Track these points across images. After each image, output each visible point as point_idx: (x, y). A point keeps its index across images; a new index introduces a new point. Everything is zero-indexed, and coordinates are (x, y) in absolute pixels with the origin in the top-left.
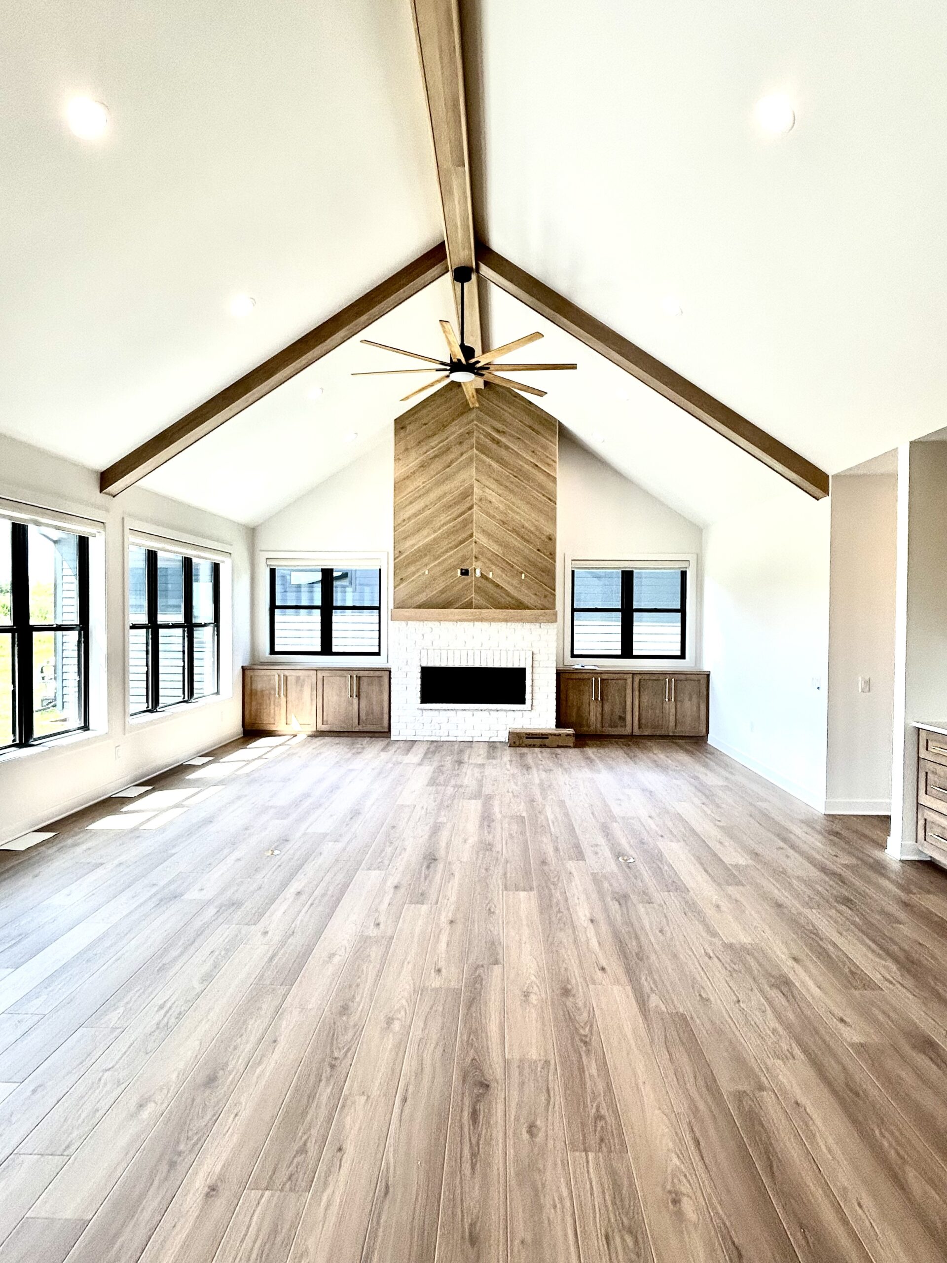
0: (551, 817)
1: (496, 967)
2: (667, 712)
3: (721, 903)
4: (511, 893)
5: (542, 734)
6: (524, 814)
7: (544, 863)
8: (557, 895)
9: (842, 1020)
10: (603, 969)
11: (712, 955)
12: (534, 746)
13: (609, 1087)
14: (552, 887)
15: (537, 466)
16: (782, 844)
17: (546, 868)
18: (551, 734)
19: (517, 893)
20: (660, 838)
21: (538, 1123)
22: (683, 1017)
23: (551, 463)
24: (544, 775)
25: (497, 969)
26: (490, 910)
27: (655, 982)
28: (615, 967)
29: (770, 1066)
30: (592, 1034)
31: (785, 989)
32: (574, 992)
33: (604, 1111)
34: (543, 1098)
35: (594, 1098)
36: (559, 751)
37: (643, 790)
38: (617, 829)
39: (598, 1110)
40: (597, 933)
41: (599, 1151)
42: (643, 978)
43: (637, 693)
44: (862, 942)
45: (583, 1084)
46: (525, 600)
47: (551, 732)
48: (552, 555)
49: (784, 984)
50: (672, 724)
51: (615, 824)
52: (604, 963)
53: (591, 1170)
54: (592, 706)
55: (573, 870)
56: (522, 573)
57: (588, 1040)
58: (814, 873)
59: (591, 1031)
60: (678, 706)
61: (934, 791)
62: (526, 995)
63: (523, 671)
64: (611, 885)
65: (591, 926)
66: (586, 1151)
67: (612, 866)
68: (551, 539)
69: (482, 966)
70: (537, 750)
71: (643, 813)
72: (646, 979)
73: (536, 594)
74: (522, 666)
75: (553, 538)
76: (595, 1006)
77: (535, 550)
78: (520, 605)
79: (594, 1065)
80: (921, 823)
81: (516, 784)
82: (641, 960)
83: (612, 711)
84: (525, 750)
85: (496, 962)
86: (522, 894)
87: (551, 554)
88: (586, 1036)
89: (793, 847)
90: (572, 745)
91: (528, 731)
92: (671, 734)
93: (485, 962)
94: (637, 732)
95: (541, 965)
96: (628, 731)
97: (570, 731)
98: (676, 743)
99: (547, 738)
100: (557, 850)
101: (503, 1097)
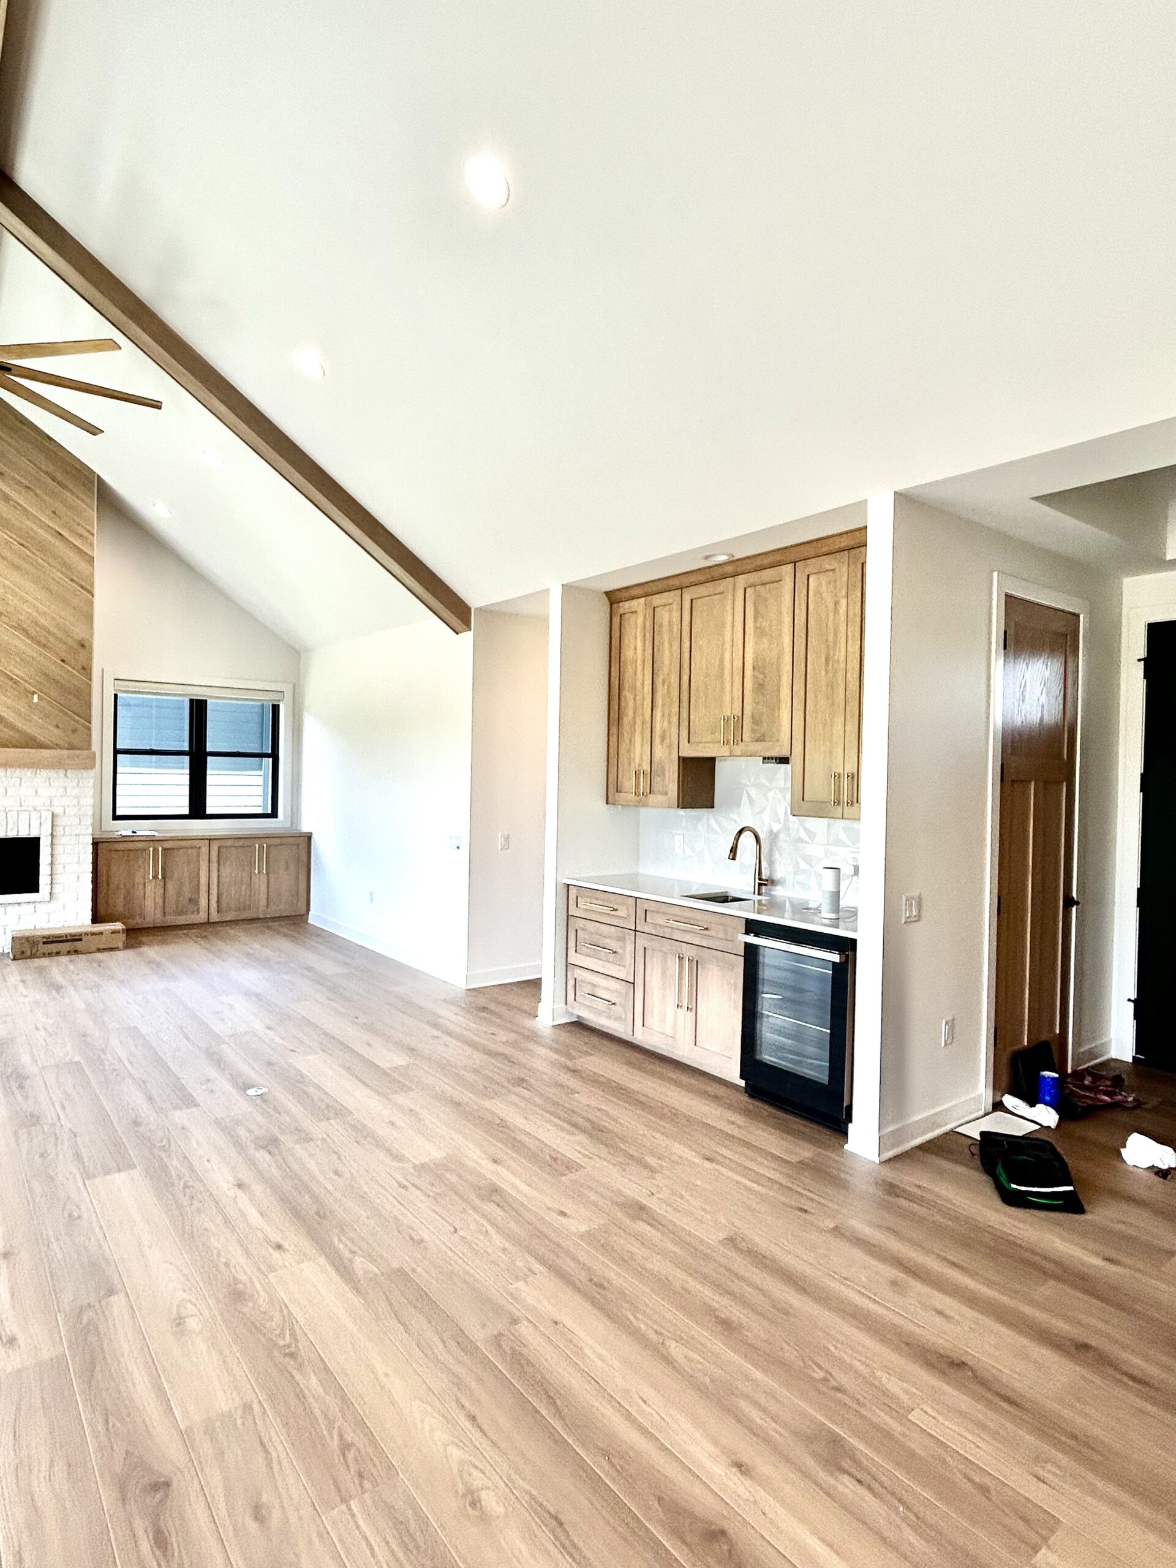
0: (122, 1053)
1: (113, 1299)
2: (257, 887)
3: (393, 1118)
4: (97, 1181)
5: (71, 935)
6: (77, 1059)
7: (136, 1123)
8: (175, 1163)
9: (563, 1214)
10: (279, 1247)
11: (405, 1183)
12: (58, 954)
13: (344, 1400)
14: (163, 1154)
15: (60, 534)
16: (436, 1033)
17: (142, 1129)
18: (86, 934)
19: (108, 1177)
20: (292, 1053)
21: (264, 1498)
22: (401, 1271)
23: (86, 534)
24: (89, 995)
25: (117, 1302)
26: (70, 1215)
27: (352, 1240)
28: (294, 1239)
29: (514, 1292)
30: (297, 1340)
31: (497, 1199)
32: (249, 1291)
33: (349, 1437)
34: (260, 1458)
35: (330, 1424)
36: (100, 956)
37: (246, 994)
38: (228, 1052)
39: (341, 1436)
40: (252, 1200)
41: (363, 1493)
42: (336, 1240)
43: (214, 865)
44: (549, 1122)
45: (309, 1413)
46: (41, 736)
47: (83, 930)
48: (86, 670)
49: (493, 1193)
50: (263, 902)
51: (224, 1047)
52: (276, 1237)
53: (361, 1522)
54: (149, 888)
55: (187, 1124)
56: (34, 693)
57: (293, 1349)
58: (478, 1058)
59: (293, 1335)
60: (272, 881)
61: (584, 949)
62: (179, 1322)
63: (36, 841)
64: (250, 1131)
65: (239, 1193)
66: (344, 1500)
67: (241, 1106)
68: (84, 646)
69: (89, 1305)
70: (64, 959)
71: (258, 1026)
72: (340, 1240)
73: (58, 727)
74: (33, 834)
75: (87, 645)
76: (286, 1301)
77: (59, 662)
78: (30, 743)
79: (314, 1381)
80: (571, 983)
81: (47, 1016)
82: (324, 1217)
83: (179, 893)
84: (45, 962)
85: (111, 1292)
86: (119, 1178)
87: (83, 668)
88: (289, 1346)
89: (449, 1033)
90: (120, 945)
91: (46, 933)
92: (261, 916)
93: (93, 1300)
94: (215, 917)
95: (186, 1271)
96: (202, 917)
97: (118, 926)
98: (269, 928)
99: (81, 940)
100: (150, 1098)
101: (198, 1488)
